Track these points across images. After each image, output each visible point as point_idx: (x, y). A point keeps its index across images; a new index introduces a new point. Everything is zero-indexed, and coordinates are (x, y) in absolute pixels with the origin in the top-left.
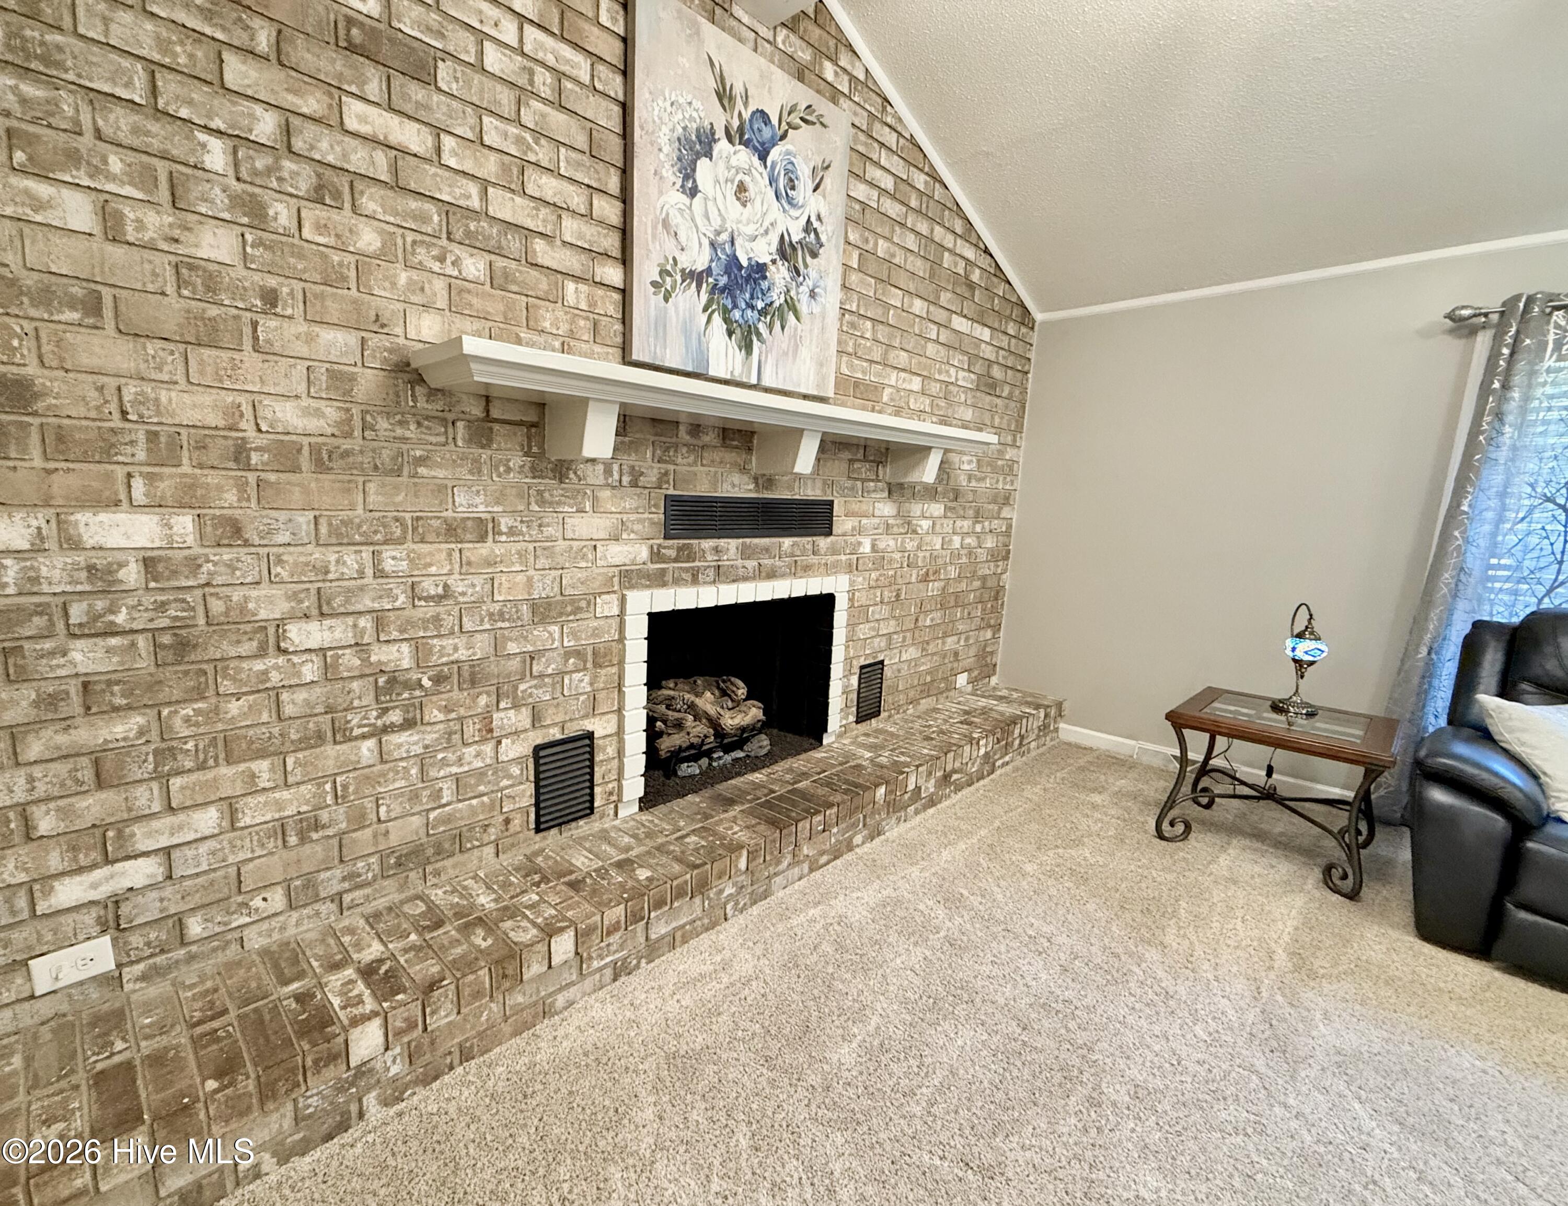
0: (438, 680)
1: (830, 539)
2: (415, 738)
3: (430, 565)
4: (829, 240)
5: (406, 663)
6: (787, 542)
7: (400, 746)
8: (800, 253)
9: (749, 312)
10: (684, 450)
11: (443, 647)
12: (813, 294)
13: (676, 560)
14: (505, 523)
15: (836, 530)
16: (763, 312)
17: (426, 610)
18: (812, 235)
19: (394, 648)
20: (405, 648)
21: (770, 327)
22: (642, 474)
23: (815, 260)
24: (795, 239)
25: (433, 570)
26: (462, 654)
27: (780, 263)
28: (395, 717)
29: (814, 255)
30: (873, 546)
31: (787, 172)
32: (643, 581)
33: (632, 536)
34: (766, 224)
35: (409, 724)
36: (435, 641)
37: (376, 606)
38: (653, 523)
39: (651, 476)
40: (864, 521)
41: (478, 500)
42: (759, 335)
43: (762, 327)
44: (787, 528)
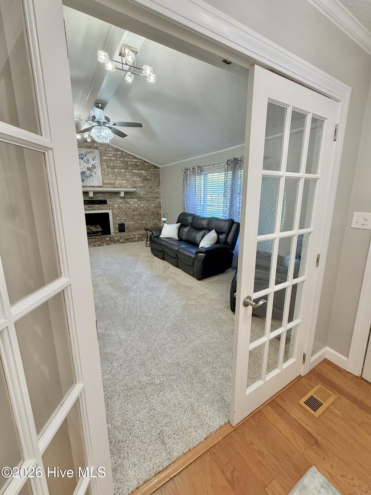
1: (107, 205)
4: (97, 166)
6: (97, 206)
8: (92, 169)
9: (83, 177)
12: (95, 173)
15: (107, 204)
16: (86, 177)
18: (94, 166)
21: (87, 179)
23: (95, 169)
24: (90, 167)
27: (88, 171)
29: (94, 168)
30: (118, 206)
31: (87, 160)
34: (84, 166)
40: (115, 202)
42: (85, 180)
43: (85, 179)
44: (97, 204)
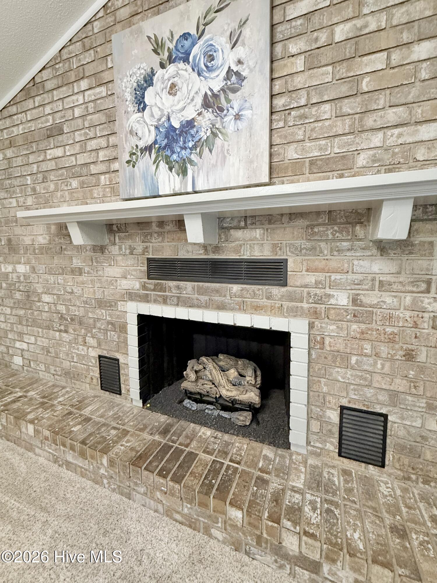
0: (72, 319)
1: (284, 289)
2: (67, 336)
3: (68, 282)
5: (64, 312)
7: (64, 337)
8: (223, 96)
9: (183, 152)
10: (156, 235)
11: (72, 310)
12: (238, 117)
13: (154, 290)
14: (87, 269)
16: (195, 147)
17: (68, 297)
18: (234, 79)
19: (61, 306)
20: (64, 307)
21: (200, 155)
22: (135, 249)
24: (216, 89)
25: (69, 284)
26: (77, 313)
28: (62, 328)
29: (237, 89)
30: (355, 301)
31: (206, 54)
32: (137, 298)
33: (132, 277)
35: (66, 331)
36: (70, 307)
37: (57, 293)
38: (141, 271)
39: (139, 249)
41: (79, 261)
42: (191, 162)
43: (193, 157)
44: (235, 279)
